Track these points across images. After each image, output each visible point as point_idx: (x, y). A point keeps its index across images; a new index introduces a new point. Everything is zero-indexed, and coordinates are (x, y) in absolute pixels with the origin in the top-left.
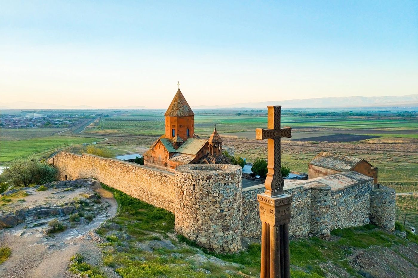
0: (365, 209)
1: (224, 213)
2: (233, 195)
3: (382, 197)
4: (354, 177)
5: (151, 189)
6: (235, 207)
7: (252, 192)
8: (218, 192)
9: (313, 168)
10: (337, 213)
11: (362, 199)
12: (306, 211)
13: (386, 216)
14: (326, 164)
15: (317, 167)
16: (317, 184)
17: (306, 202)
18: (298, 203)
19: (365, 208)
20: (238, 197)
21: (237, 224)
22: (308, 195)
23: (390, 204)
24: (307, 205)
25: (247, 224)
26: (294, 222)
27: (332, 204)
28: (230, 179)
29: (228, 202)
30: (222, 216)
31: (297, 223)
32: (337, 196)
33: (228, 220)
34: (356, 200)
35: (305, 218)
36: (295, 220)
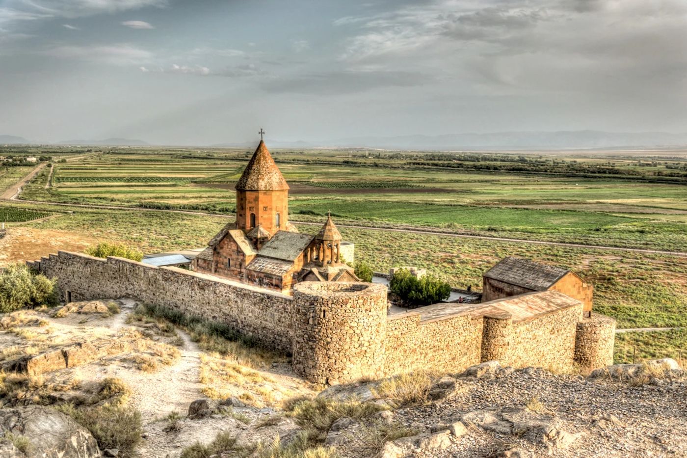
0: (566, 350)
1: (364, 348)
2: (376, 325)
3: (593, 332)
4: (553, 300)
5: (243, 317)
6: (377, 341)
7: (397, 321)
8: (357, 321)
9: (490, 284)
10: (521, 355)
11: (563, 334)
12: (474, 351)
13: (598, 361)
14: (511, 278)
15: (496, 282)
16: (493, 310)
17: (474, 337)
18: (462, 338)
19: (566, 348)
20: (381, 328)
21: (380, 364)
22: (478, 327)
23: (604, 342)
24: (475, 342)
25: (389, 367)
26: (455, 367)
27: (513, 341)
28: (373, 304)
29: (369, 334)
30: (361, 352)
31: (459, 367)
32: (523, 328)
33: (368, 358)
34: (553, 336)
35: (472, 360)
36: (458, 363)
